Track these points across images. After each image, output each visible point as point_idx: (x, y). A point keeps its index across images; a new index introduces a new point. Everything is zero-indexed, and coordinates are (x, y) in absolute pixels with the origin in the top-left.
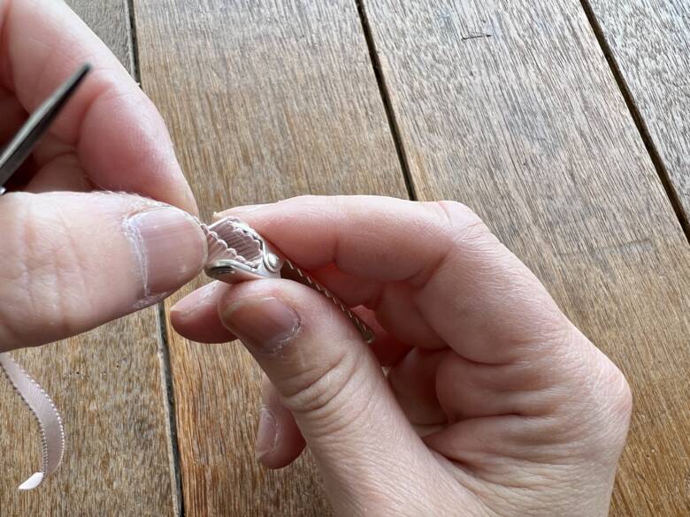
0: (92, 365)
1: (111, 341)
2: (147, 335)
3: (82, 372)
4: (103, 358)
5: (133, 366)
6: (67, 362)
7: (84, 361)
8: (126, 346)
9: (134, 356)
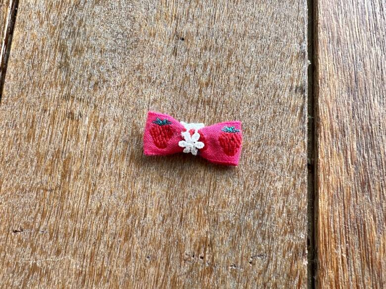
0: (220, 252)
1: (246, 228)
2: (292, 232)
3: (207, 258)
4: (234, 248)
5: (271, 267)
6: (191, 240)
7: (211, 245)
8: (264, 239)
9: (273, 254)
